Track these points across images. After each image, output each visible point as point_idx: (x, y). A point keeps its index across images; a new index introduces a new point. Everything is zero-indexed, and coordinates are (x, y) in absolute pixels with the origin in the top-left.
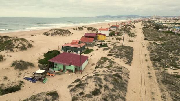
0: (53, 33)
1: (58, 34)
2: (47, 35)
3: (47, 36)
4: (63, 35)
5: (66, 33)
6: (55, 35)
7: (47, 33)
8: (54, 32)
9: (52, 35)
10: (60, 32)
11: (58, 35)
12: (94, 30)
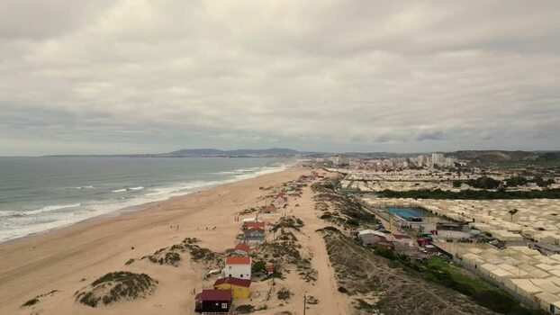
0: (109, 295)
1: (123, 294)
2: (93, 304)
3: (93, 306)
4: (136, 296)
5: (143, 285)
6: (115, 300)
7: (92, 297)
8: (112, 292)
9: (107, 301)
10: (126, 287)
11: (122, 298)
12: (210, 259)
